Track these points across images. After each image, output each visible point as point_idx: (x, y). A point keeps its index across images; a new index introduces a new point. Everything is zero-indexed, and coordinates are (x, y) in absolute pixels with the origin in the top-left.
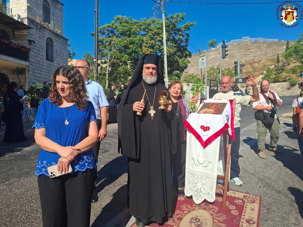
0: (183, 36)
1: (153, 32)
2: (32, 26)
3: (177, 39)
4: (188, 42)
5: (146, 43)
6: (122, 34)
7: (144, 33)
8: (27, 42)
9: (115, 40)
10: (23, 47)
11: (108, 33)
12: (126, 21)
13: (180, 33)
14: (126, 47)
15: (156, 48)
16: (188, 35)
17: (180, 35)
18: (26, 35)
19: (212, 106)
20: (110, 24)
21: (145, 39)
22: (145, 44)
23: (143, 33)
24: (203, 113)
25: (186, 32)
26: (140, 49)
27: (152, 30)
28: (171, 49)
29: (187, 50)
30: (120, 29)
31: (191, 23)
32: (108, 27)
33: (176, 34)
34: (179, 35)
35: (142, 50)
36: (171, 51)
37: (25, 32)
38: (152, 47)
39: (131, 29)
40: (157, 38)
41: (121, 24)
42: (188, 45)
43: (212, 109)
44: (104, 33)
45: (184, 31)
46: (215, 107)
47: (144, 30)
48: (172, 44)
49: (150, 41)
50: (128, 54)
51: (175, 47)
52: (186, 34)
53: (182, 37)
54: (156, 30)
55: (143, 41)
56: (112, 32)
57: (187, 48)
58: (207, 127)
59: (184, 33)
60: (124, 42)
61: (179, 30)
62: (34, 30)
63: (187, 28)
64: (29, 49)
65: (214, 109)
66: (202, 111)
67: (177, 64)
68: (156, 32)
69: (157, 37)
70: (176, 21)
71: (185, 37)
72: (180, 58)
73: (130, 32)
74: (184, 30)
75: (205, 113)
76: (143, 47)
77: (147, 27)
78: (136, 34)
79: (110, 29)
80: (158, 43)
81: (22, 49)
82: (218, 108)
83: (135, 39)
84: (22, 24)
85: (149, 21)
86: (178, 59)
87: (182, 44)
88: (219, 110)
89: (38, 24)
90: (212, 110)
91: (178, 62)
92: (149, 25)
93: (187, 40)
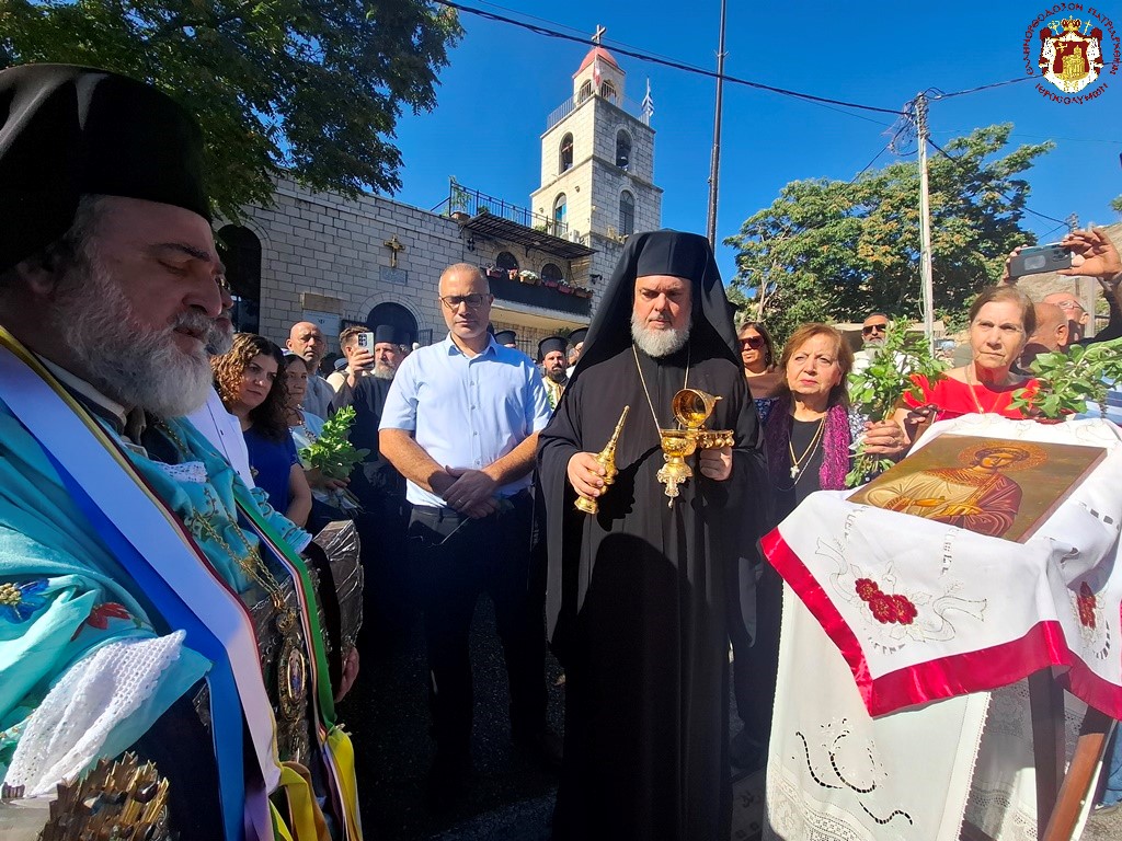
0: (1002, 189)
1: (896, 202)
2: (599, 247)
3: (980, 204)
4: (1023, 207)
5: (869, 233)
6: (800, 225)
7: (868, 209)
8: (588, 278)
9: (780, 242)
10: (580, 289)
11: (765, 230)
12: (813, 189)
13: (993, 183)
14: (810, 253)
15: (902, 242)
16: (1022, 184)
17: (991, 189)
18: (587, 267)
19: (979, 463)
20: (772, 209)
21: (865, 224)
22: (866, 238)
23: (862, 209)
24: (889, 506)
25: (1014, 177)
26: (849, 252)
27: (891, 197)
28: (957, 236)
29: (1018, 230)
30: (797, 212)
31: (1034, 147)
32: (766, 215)
33: (975, 189)
34: (987, 190)
35: (857, 254)
36: (957, 240)
37: (586, 261)
38: (889, 240)
39: (825, 207)
40: (906, 213)
41: (798, 200)
42: (1022, 213)
43: (962, 480)
44: (755, 233)
45: (1007, 174)
46: (994, 467)
47: (867, 201)
48: (959, 222)
49: (882, 226)
50: (814, 270)
51: (972, 228)
52: (1014, 183)
53: (996, 194)
54: (903, 195)
55: (860, 228)
56: (776, 226)
57: (1020, 223)
58: (896, 597)
59: (1006, 180)
60: (804, 241)
61: (989, 176)
62: (602, 255)
63: (1021, 163)
64: (591, 293)
65: (982, 482)
66: (888, 485)
67: (981, 276)
68: (903, 199)
69: (907, 210)
70: (975, 154)
71: (1011, 194)
72: (991, 255)
73: (824, 214)
74: (1006, 171)
75: (898, 509)
76: (861, 244)
77: (876, 192)
78: (841, 217)
79: (771, 219)
80: (909, 226)
81: (579, 294)
82: (1010, 482)
83: (837, 228)
84: (581, 247)
85: (883, 173)
86: (983, 259)
87: (998, 216)
88: (1017, 496)
89: (609, 240)
90: (959, 494)
91: (981, 267)
92: (882, 183)
93: (1018, 201)
